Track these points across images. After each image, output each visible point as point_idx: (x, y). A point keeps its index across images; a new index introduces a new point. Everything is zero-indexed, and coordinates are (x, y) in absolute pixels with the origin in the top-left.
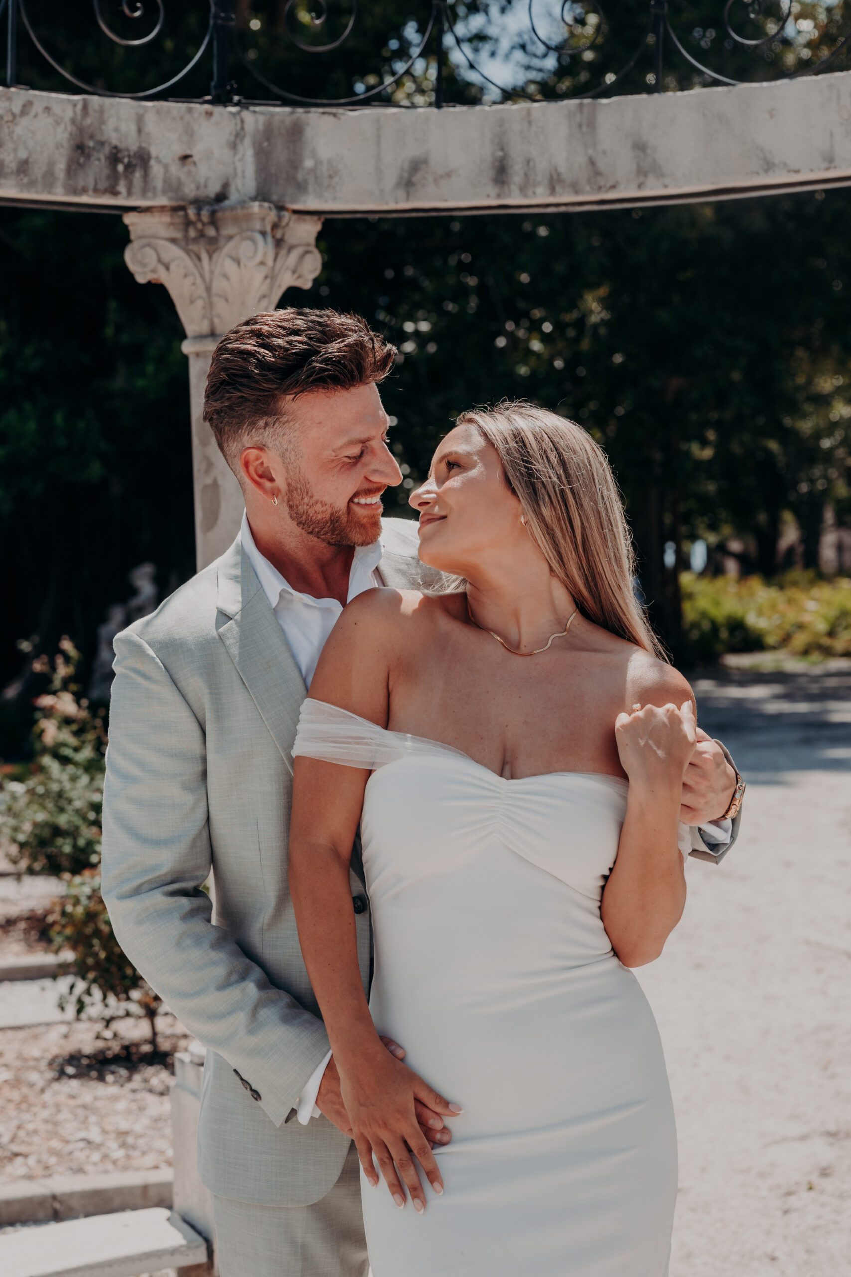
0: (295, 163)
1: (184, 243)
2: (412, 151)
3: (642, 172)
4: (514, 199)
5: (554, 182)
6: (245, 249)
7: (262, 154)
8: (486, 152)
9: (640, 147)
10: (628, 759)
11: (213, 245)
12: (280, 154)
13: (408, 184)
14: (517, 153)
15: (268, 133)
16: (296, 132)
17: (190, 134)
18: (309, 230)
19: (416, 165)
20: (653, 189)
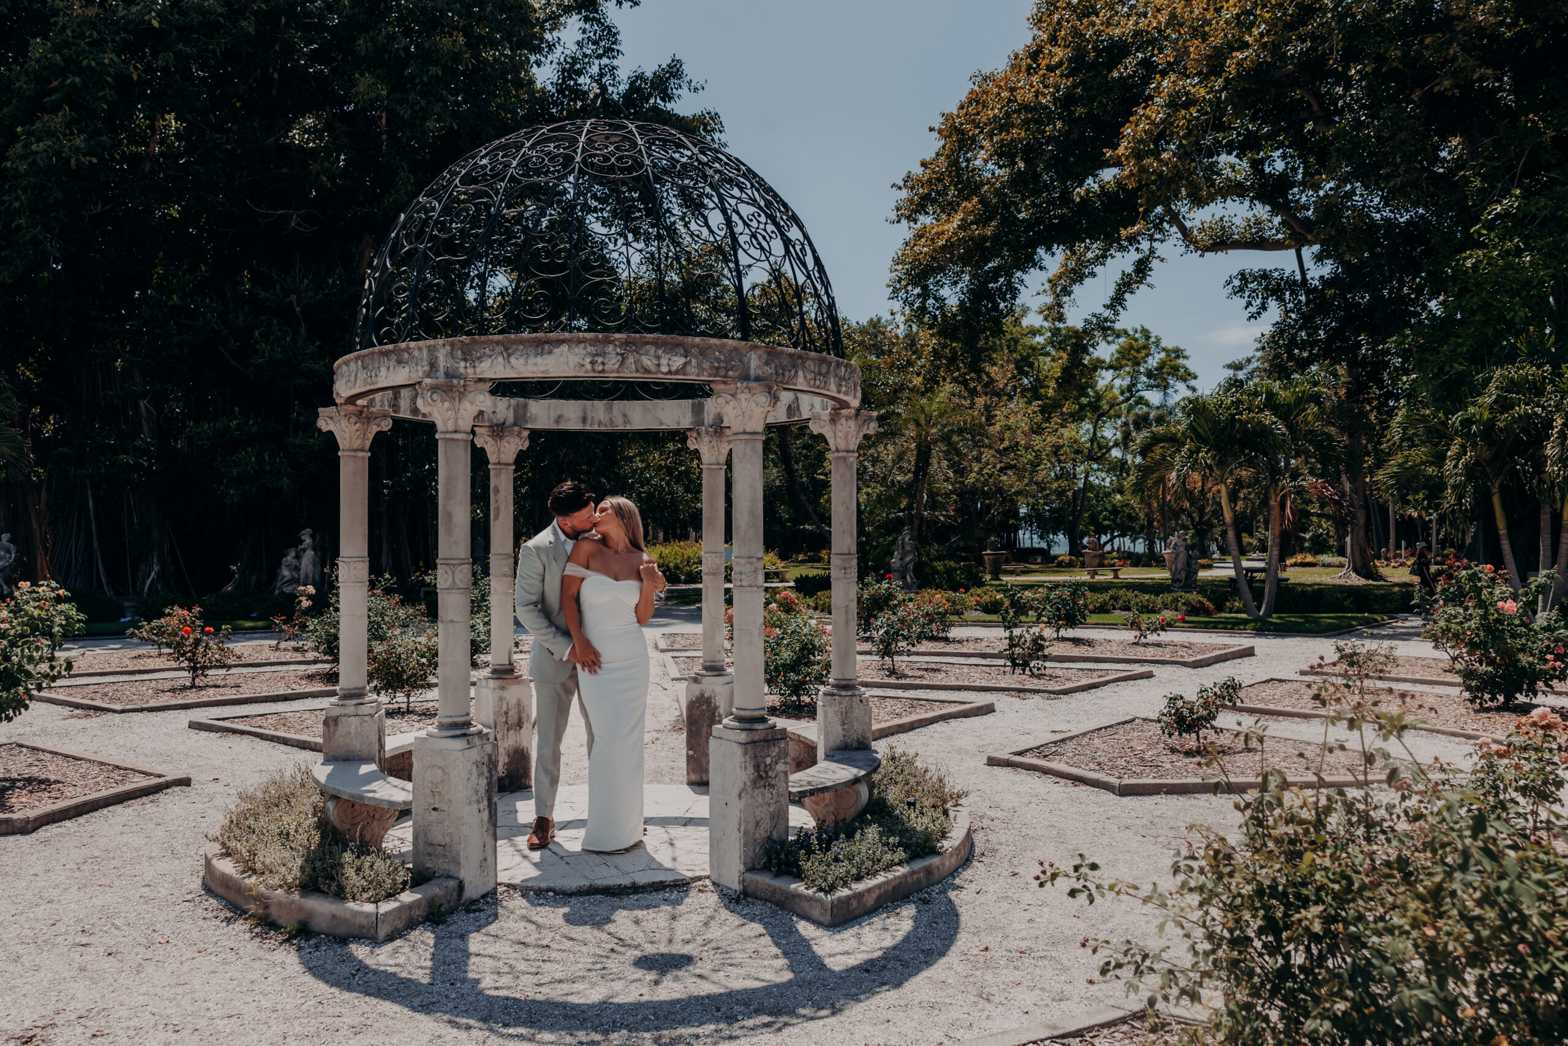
0: (525, 414)
1: (492, 437)
2: (559, 412)
3: (625, 423)
4: (588, 427)
5: (600, 423)
6: (512, 440)
7: (515, 412)
8: (580, 414)
9: (625, 416)
10: (643, 576)
11: (501, 438)
12: (521, 412)
13: (557, 422)
14: (589, 414)
15: (517, 405)
16: (525, 406)
17: (495, 405)
18: (526, 434)
19: (560, 417)
20: (628, 427)
